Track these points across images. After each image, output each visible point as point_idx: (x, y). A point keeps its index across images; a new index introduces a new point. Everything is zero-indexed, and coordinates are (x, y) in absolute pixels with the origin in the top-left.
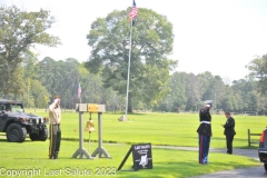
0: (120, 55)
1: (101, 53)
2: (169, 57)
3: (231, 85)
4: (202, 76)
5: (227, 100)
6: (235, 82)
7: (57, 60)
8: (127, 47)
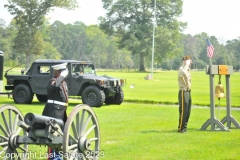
0: (132, 17)
1: (115, 16)
2: (179, 19)
3: (225, 44)
4: (199, 36)
5: (222, 58)
6: (228, 42)
7: (65, 23)
8: (139, 10)
